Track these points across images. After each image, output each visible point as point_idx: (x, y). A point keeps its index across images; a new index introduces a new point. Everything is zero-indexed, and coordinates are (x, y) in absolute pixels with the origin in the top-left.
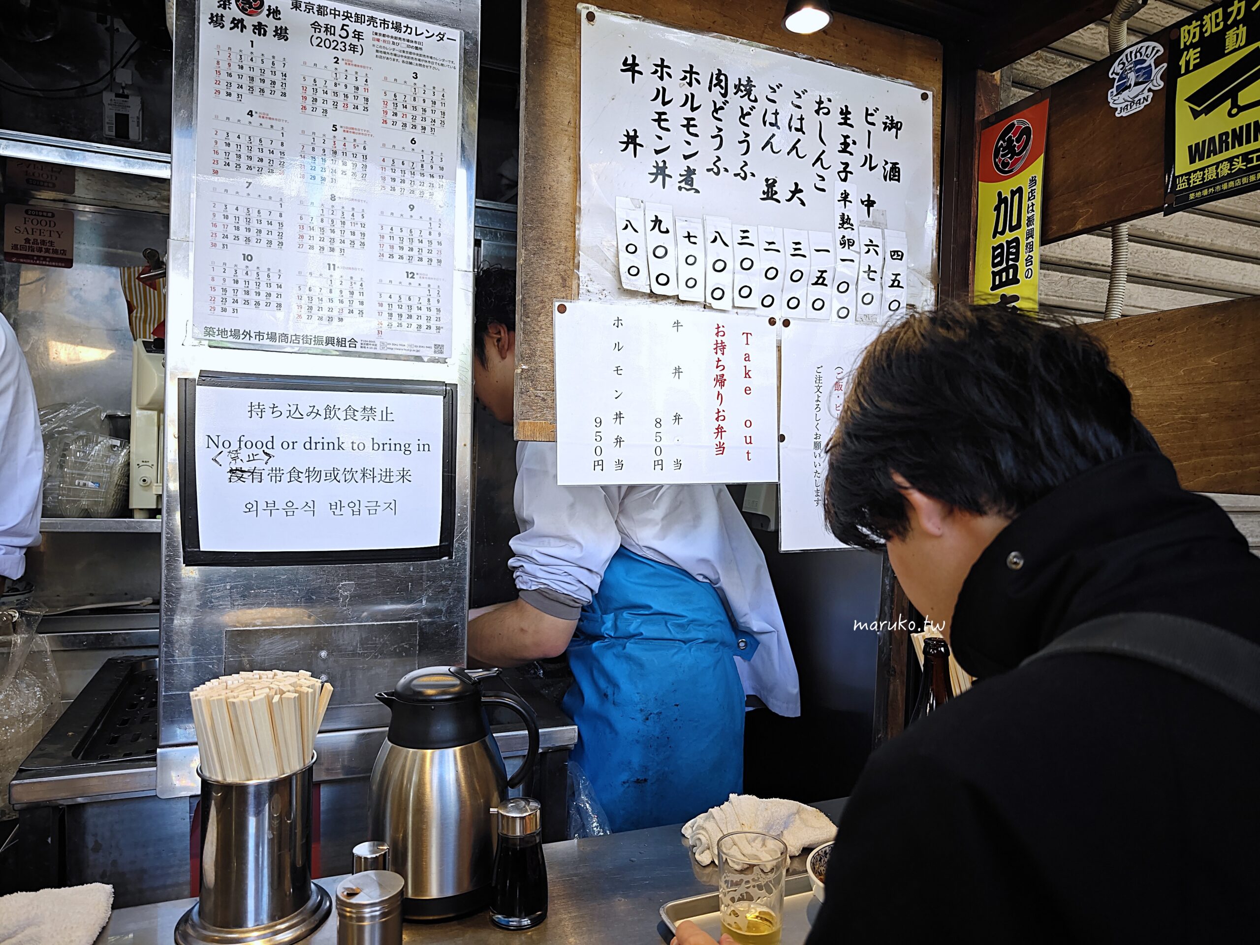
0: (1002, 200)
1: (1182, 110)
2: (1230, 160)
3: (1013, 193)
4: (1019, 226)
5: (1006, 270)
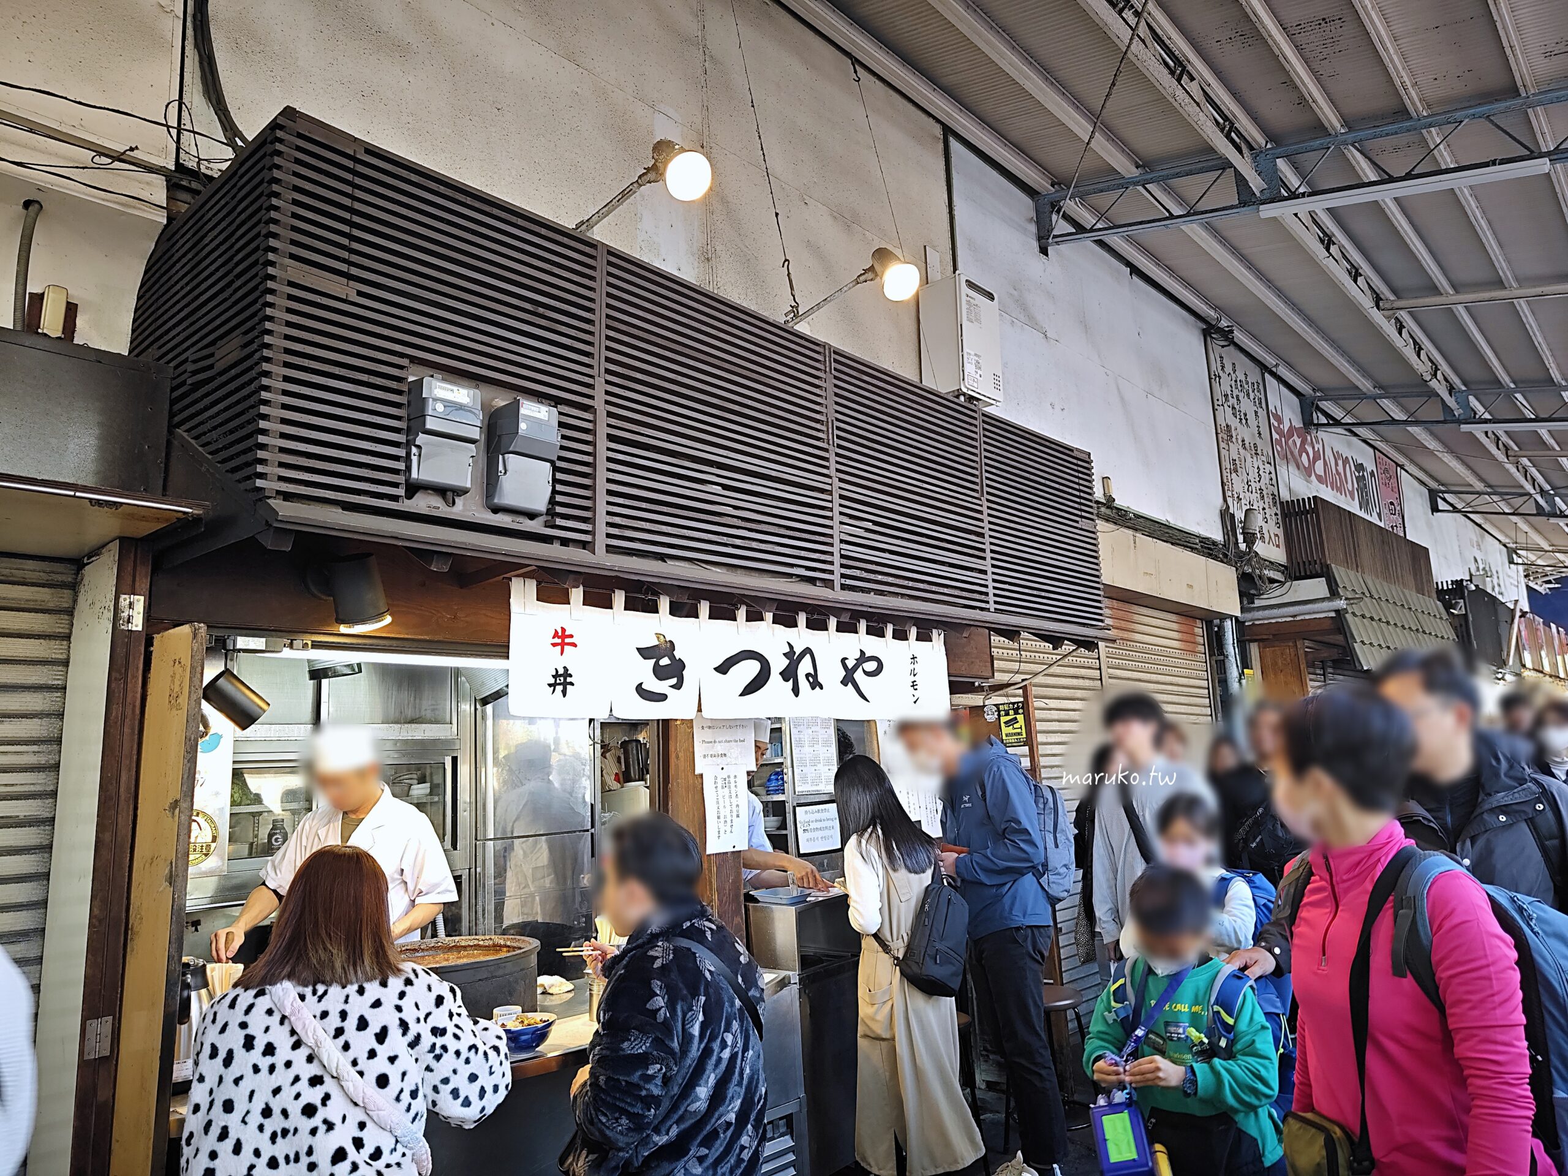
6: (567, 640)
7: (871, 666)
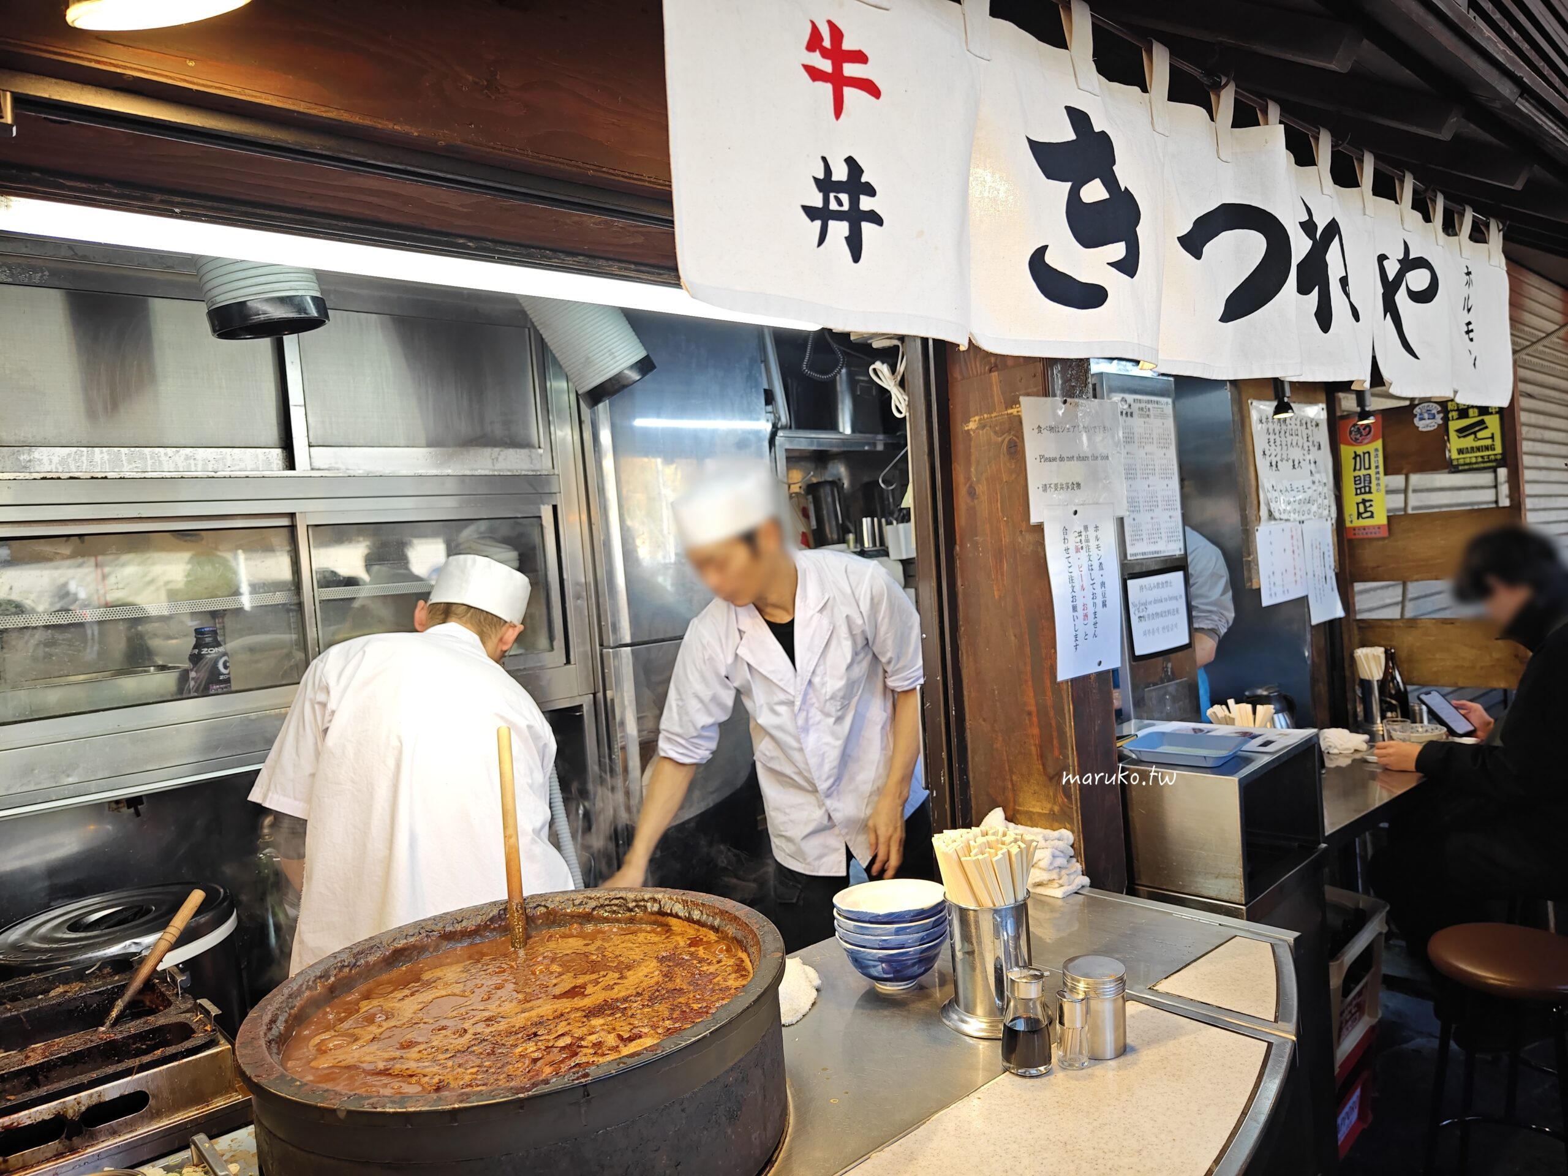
0: (1356, 456)
1: (1453, 435)
2: (1476, 457)
3: (1364, 454)
4: (1370, 468)
5: (1365, 487)
6: (850, 70)
7: (1418, 280)
